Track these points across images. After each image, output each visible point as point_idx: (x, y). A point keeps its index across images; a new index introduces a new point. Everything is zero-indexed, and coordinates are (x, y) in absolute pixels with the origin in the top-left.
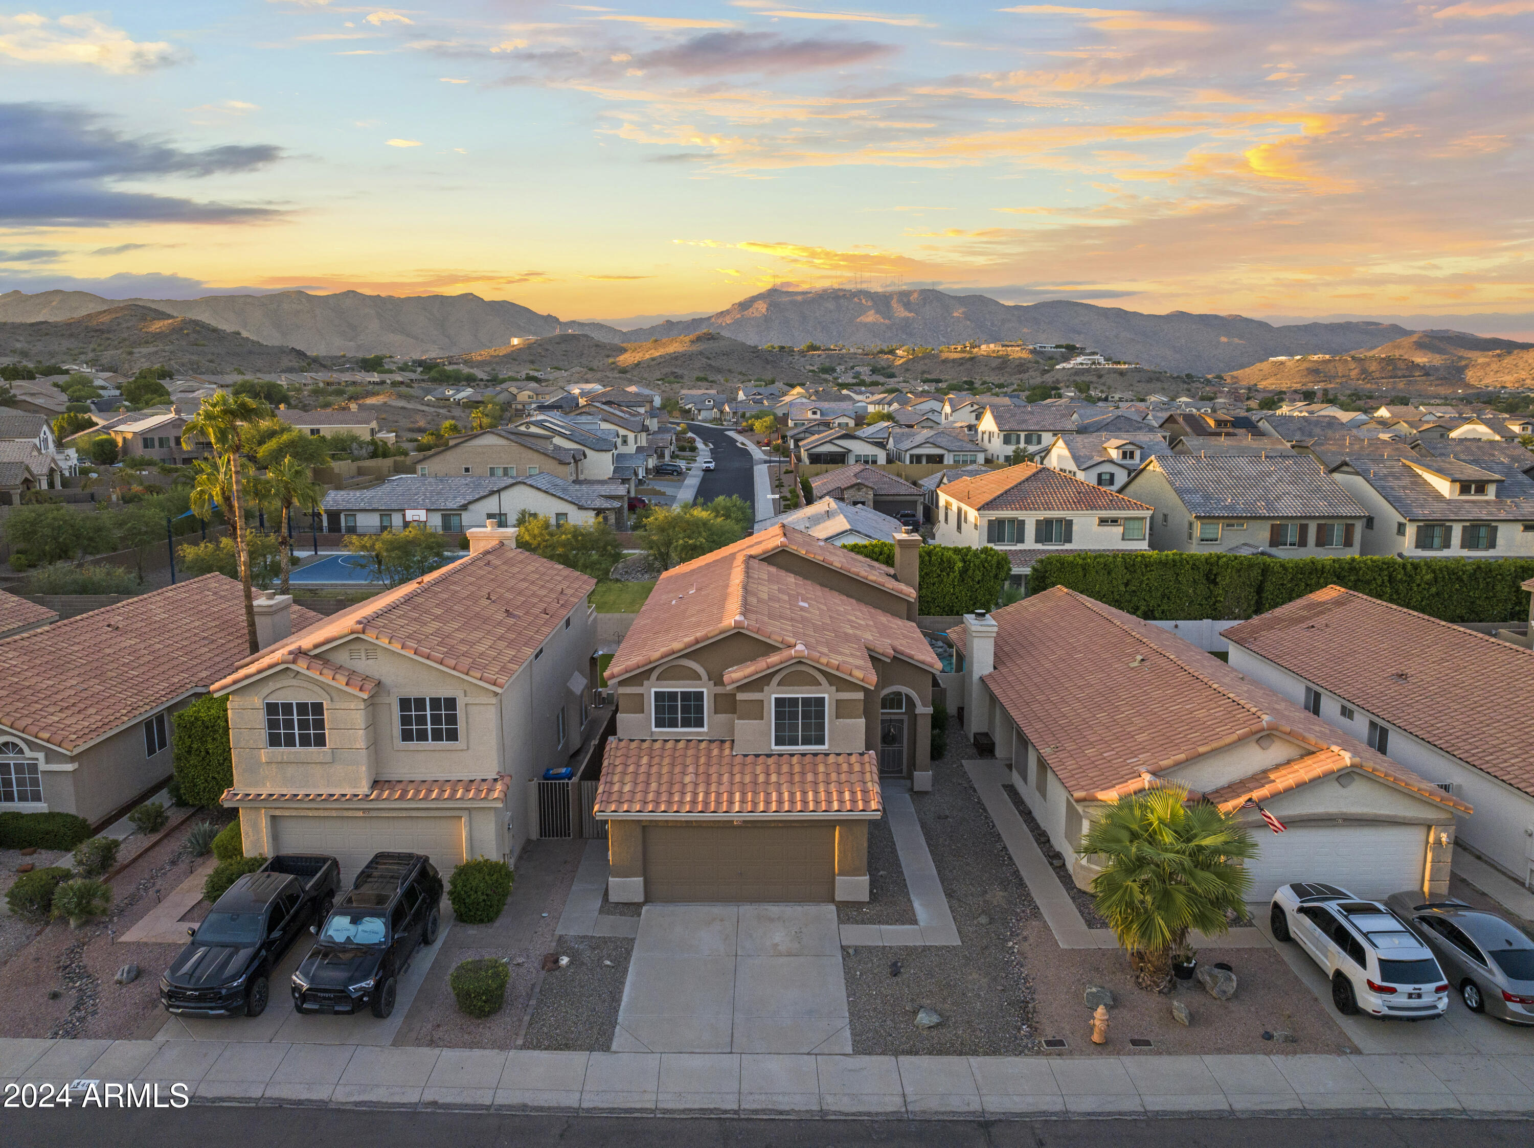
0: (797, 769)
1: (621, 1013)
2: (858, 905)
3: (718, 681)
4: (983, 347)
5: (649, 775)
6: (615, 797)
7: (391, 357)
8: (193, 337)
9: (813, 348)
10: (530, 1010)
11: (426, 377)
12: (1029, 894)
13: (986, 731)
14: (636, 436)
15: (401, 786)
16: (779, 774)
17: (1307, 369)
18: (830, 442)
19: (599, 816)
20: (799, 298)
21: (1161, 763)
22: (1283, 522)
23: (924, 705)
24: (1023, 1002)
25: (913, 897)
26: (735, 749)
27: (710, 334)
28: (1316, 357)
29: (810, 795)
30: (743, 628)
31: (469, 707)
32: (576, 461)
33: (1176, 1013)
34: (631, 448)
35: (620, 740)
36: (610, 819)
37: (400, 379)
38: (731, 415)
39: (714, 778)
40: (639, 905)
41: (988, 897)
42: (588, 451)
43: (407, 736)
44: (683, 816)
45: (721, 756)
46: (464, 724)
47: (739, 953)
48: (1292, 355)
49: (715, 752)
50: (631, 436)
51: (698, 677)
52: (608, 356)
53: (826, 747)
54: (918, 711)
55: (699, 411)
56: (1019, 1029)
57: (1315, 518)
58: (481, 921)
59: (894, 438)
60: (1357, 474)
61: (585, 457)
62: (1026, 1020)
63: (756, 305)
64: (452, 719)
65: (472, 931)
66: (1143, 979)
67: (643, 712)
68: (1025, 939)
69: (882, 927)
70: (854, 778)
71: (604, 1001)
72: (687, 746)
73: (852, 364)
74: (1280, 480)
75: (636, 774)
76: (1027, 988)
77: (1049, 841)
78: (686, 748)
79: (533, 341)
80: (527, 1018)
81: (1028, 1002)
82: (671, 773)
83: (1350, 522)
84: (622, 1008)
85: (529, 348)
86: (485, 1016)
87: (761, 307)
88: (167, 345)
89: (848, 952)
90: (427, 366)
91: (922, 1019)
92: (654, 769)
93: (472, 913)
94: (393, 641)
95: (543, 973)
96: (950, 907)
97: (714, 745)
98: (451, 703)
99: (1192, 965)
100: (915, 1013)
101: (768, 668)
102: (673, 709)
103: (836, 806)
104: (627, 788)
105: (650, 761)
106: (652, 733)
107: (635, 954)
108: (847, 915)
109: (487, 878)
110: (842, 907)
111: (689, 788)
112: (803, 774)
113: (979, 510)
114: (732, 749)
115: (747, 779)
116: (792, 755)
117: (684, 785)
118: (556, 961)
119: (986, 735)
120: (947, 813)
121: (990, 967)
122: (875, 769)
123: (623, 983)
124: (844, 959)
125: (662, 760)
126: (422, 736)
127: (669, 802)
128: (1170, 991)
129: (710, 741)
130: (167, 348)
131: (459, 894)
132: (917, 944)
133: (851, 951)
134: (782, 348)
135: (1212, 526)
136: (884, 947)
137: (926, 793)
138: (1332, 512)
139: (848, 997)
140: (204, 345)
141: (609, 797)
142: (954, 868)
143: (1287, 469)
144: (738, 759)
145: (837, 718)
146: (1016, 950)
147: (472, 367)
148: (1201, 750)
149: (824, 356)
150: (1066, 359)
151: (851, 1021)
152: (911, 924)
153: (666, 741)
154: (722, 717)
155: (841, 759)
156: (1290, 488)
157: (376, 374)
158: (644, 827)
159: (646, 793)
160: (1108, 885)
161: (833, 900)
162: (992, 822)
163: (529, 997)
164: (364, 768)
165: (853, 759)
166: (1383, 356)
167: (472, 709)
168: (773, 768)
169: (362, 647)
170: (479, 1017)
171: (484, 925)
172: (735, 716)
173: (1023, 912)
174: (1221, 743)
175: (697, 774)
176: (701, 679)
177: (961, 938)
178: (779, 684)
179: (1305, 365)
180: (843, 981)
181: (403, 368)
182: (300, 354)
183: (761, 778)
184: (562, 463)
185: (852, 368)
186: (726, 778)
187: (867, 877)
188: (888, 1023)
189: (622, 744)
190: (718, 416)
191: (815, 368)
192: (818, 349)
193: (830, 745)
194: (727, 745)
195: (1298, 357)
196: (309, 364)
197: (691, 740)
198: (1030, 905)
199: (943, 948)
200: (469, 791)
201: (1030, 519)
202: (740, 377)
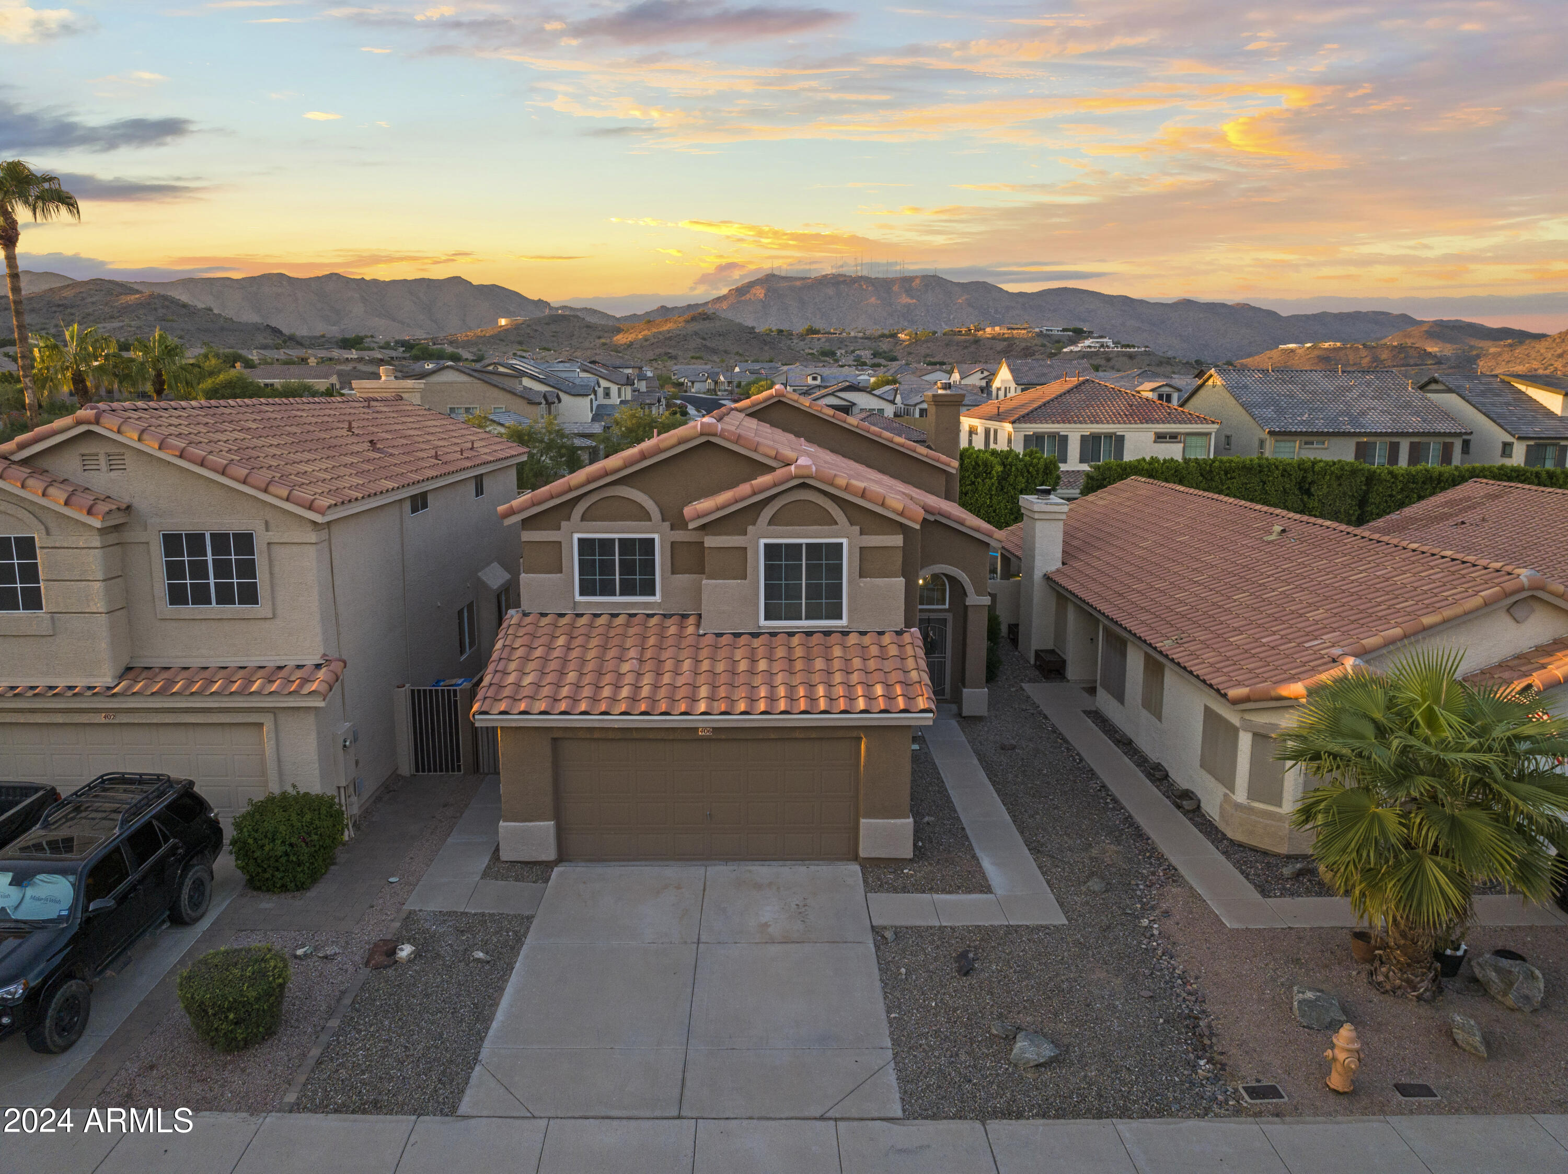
0: (799, 652)
1: (487, 1044)
2: (895, 864)
3: (679, 523)
4: (988, 330)
5: (565, 661)
6: (507, 692)
7: (372, 337)
8: (161, 312)
9: (812, 331)
10: (324, 1038)
11: (408, 355)
12: (1154, 849)
13: (1052, 647)
14: (619, 390)
15: (166, 675)
16: (771, 660)
17: (1318, 357)
18: (832, 394)
19: (481, 721)
20: (798, 283)
21: (1363, 642)
22: (1372, 439)
23: (979, 593)
24: (1189, 1017)
25: (979, 853)
26: (701, 627)
27: (705, 314)
28: (1326, 345)
29: (821, 690)
30: (715, 435)
31: (275, 548)
32: (549, 404)
33: (1459, 1035)
34: (615, 400)
35: (525, 615)
36: (499, 724)
37: (380, 356)
38: (726, 384)
39: (669, 665)
40: (548, 866)
41: (1094, 852)
42: (561, 395)
43: (177, 596)
44: (615, 720)
45: (680, 636)
46: (267, 576)
47: (703, 938)
48: (1302, 342)
49: (673, 630)
50: (614, 389)
51: (647, 516)
52: (600, 338)
53: (844, 622)
54: (969, 602)
55: (693, 383)
56: (1194, 1067)
57: (1407, 435)
58: (284, 888)
59: (901, 394)
60: (1449, 390)
61: (560, 401)
62: (1202, 1049)
63: (753, 291)
64: (248, 569)
65: (268, 903)
66: (1387, 977)
67: (561, 572)
68: (1167, 914)
69: (935, 896)
70: (888, 665)
71: (461, 1021)
72: (628, 621)
73: (852, 348)
74: (1362, 395)
75: (545, 659)
76: (1190, 994)
77: (1167, 776)
78: (627, 625)
79: (520, 322)
80: (315, 1052)
81: (1197, 1018)
82: (601, 659)
83: (1448, 440)
84: (491, 1032)
85: (516, 328)
86: (238, 1048)
87: (759, 292)
88: (134, 320)
89: (883, 937)
90: (408, 346)
91: (1023, 1050)
92: (574, 654)
93: (267, 875)
94: (145, 436)
95: (365, 972)
96: (1040, 868)
97: (668, 622)
98: (245, 541)
99: (1460, 953)
100: (1010, 1039)
101: (754, 493)
102: (607, 568)
103: (861, 704)
104: (527, 680)
105: (569, 642)
106: (575, 603)
107: (529, 941)
108: (879, 879)
109: (294, 817)
110: (871, 866)
111: (629, 679)
112: (808, 659)
113: (1013, 422)
114: (698, 625)
115: (720, 667)
116: (791, 634)
117: (620, 675)
118: (392, 952)
119: (1052, 652)
120: (1013, 742)
121: (1121, 958)
122: (921, 653)
123: (502, 990)
124: (877, 948)
125: (587, 642)
126: (201, 597)
127: (594, 700)
128: (1434, 998)
129: (664, 616)
130: (133, 323)
131: (245, 843)
132: (996, 923)
133: (889, 935)
134: (780, 332)
135: (1288, 444)
136: (942, 929)
137: (980, 719)
138: (1427, 428)
139: (888, 1012)
140: (173, 321)
141: (497, 693)
142: (1038, 813)
143: (1369, 384)
144: (709, 640)
145: (861, 576)
146: (1156, 932)
147: (457, 348)
148: (1427, 620)
149: (824, 340)
150: (1073, 342)
151: (896, 1055)
152: (981, 892)
153: (596, 616)
154: (683, 579)
155: (867, 640)
156: (1375, 403)
157: (354, 351)
158: (554, 740)
159: (558, 686)
160: (1339, 813)
161: (856, 858)
162: (1078, 754)
163: (331, 1013)
164: (104, 645)
165: (887, 639)
166: (1395, 344)
167: (280, 553)
168: (761, 652)
169: (100, 449)
170: (228, 1050)
171: (289, 895)
172: (704, 576)
173: (1153, 874)
174: (1457, 610)
175: (641, 661)
176: (649, 519)
177: (1065, 913)
178: (771, 523)
179: (1316, 353)
180: (878, 984)
181: (386, 346)
182: (276, 331)
183: (743, 666)
184: (531, 403)
185: (853, 352)
186: (687, 665)
187: (911, 820)
188: (963, 1057)
189: (528, 620)
190: (712, 387)
191: (814, 351)
192: (817, 332)
193: (850, 619)
194: (692, 620)
195: (1309, 345)
196: (285, 342)
197: (635, 615)
198: (1160, 865)
199: (1038, 928)
200: (271, 682)
201: (1074, 434)
202: (737, 358)
